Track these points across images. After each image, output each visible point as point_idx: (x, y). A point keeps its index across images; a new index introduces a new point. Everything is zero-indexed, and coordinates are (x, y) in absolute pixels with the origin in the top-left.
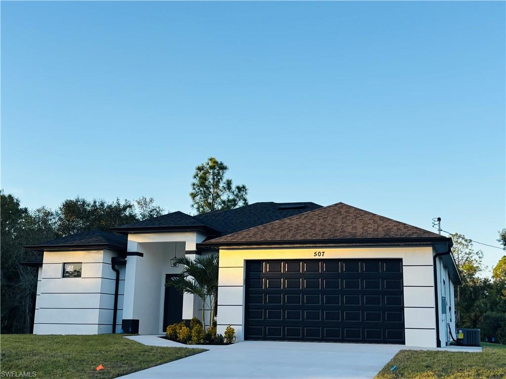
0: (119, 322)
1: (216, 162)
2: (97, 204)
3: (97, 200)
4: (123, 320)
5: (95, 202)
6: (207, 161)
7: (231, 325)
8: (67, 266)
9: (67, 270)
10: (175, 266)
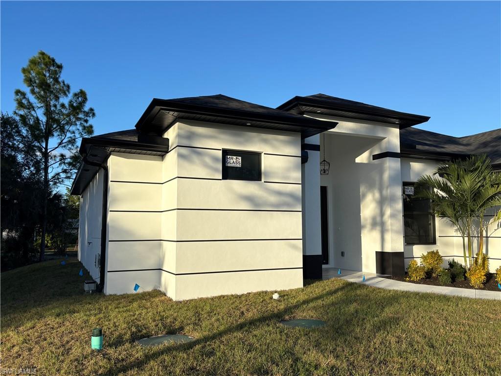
8: (228, 157)
9: (229, 165)
10: (325, 172)
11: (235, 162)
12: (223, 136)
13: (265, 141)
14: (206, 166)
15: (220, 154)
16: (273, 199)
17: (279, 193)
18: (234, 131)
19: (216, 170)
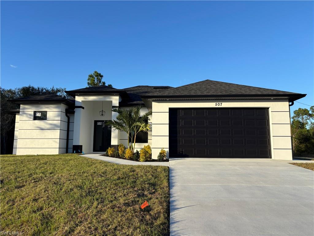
0: (70, 146)
1: (98, 73)
2: (40, 89)
3: (40, 88)
4: (73, 146)
5: (39, 89)
6: (93, 73)
7: (163, 148)
8: (37, 113)
9: (37, 116)
10: (102, 115)
11: (38, 115)
12: (33, 108)
13: (47, 108)
14: (27, 117)
15: (32, 113)
16: (48, 126)
17: (51, 124)
18: (36, 106)
19: (31, 118)
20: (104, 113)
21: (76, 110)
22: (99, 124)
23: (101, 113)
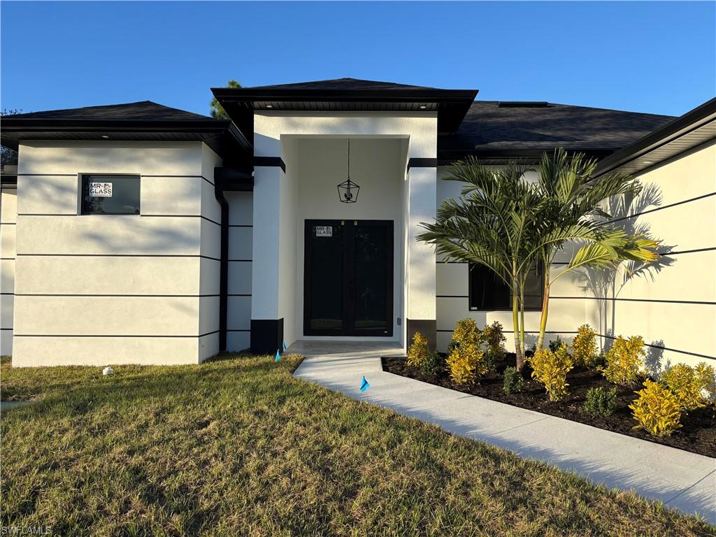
4: (253, 322)
8: (93, 184)
9: (94, 195)
10: (349, 199)
11: (101, 190)
15: (75, 183)
19: (65, 205)
20: (354, 191)
21: (259, 172)
22: (324, 232)
23: (343, 191)
